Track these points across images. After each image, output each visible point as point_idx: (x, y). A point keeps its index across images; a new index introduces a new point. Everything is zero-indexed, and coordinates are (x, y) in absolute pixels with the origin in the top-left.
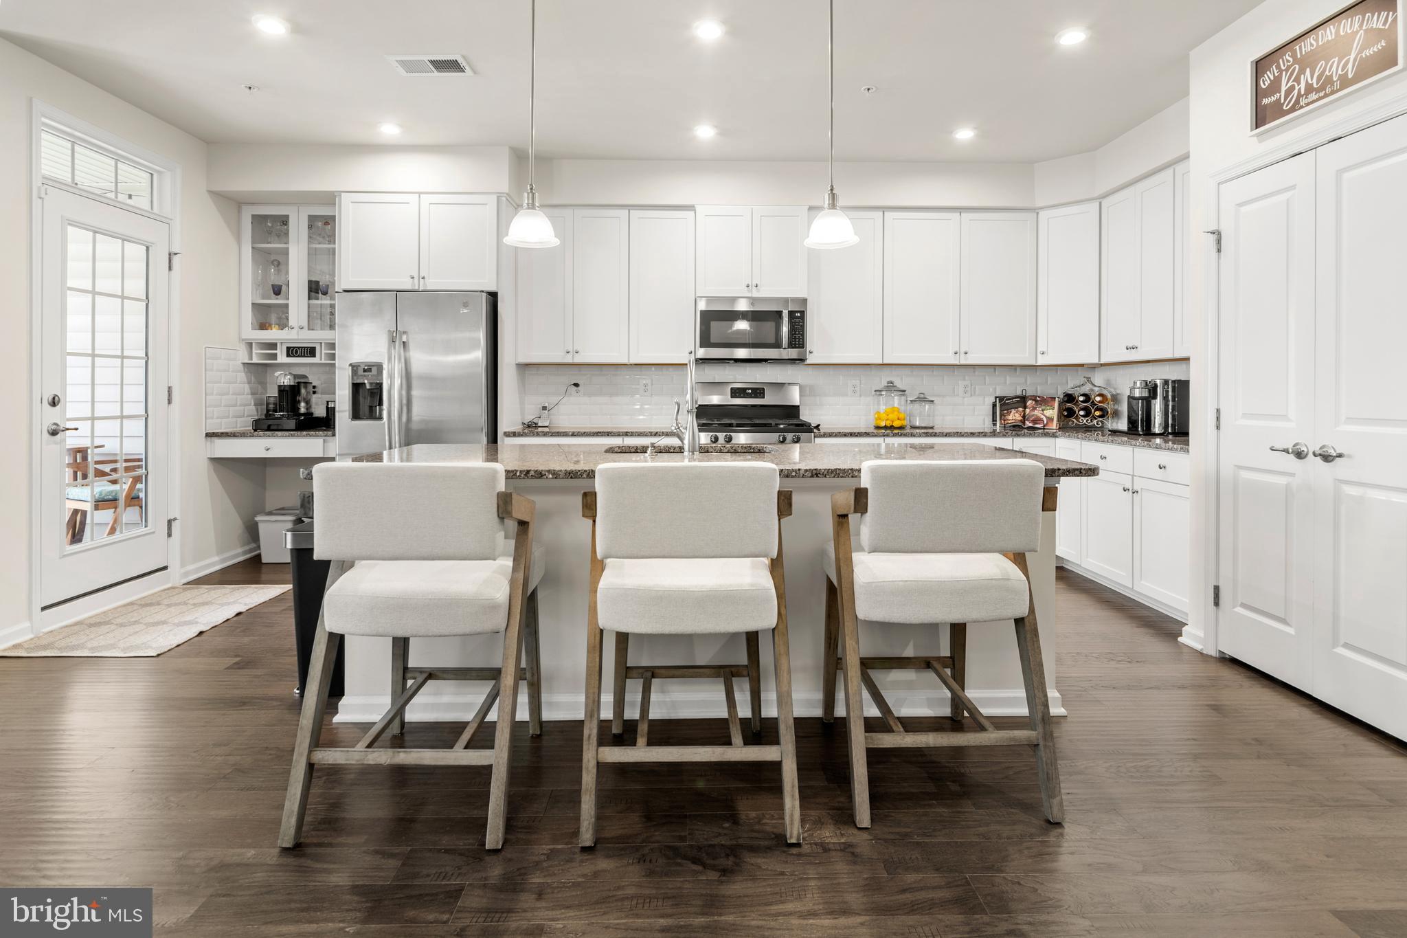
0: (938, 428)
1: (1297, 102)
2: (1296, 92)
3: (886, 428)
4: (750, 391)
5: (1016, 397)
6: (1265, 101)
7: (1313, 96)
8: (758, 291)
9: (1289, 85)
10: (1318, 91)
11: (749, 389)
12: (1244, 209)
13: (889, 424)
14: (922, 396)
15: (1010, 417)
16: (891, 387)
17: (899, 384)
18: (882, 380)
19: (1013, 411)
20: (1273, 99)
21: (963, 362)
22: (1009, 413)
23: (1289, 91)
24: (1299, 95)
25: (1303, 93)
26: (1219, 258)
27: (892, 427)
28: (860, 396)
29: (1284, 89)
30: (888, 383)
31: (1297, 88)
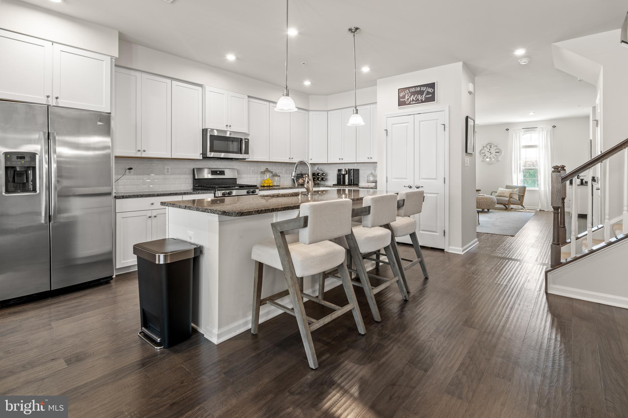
0: (282, 186)
1: (410, 102)
2: (410, 100)
3: (267, 186)
4: (219, 172)
5: (300, 174)
6: (401, 100)
7: (414, 102)
8: (230, 128)
9: (408, 98)
10: (415, 101)
11: (218, 171)
12: (394, 125)
13: (268, 185)
14: (276, 174)
15: (300, 181)
16: (267, 170)
17: (270, 168)
18: (263, 168)
19: (300, 179)
20: (403, 100)
21: (291, 162)
22: (299, 180)
23: (408, 99)
24: (410, 101)
25: (411, 100)
26: (387, 137)
27: (269, 186)
28: (255, 174)
29: (406, 98)
30: (266, 169)
31: (410, 99)
